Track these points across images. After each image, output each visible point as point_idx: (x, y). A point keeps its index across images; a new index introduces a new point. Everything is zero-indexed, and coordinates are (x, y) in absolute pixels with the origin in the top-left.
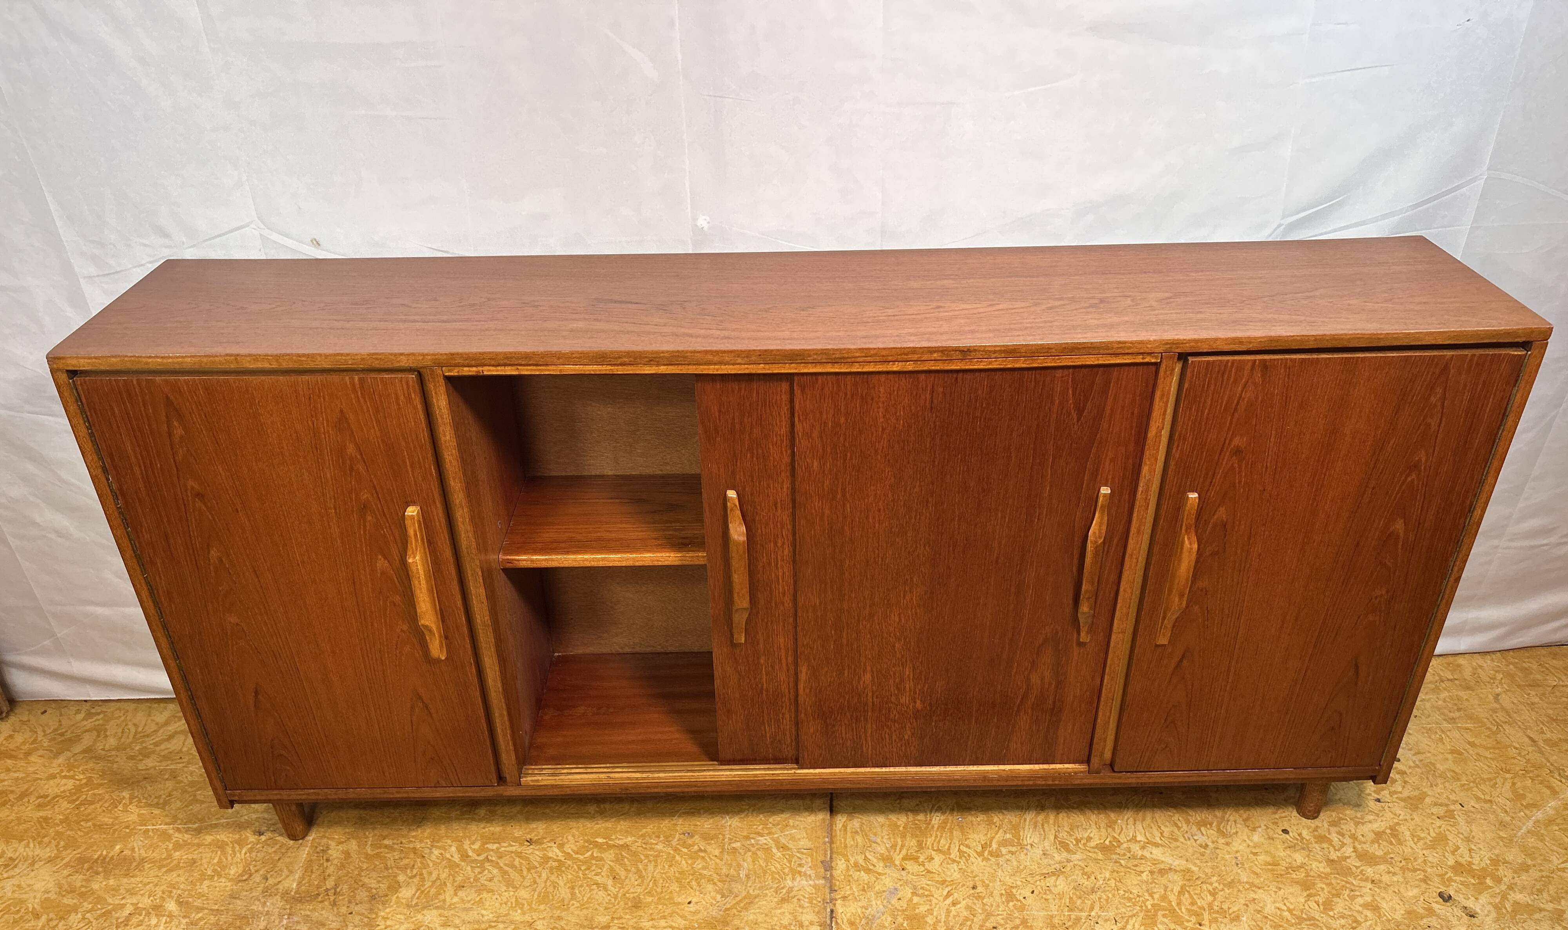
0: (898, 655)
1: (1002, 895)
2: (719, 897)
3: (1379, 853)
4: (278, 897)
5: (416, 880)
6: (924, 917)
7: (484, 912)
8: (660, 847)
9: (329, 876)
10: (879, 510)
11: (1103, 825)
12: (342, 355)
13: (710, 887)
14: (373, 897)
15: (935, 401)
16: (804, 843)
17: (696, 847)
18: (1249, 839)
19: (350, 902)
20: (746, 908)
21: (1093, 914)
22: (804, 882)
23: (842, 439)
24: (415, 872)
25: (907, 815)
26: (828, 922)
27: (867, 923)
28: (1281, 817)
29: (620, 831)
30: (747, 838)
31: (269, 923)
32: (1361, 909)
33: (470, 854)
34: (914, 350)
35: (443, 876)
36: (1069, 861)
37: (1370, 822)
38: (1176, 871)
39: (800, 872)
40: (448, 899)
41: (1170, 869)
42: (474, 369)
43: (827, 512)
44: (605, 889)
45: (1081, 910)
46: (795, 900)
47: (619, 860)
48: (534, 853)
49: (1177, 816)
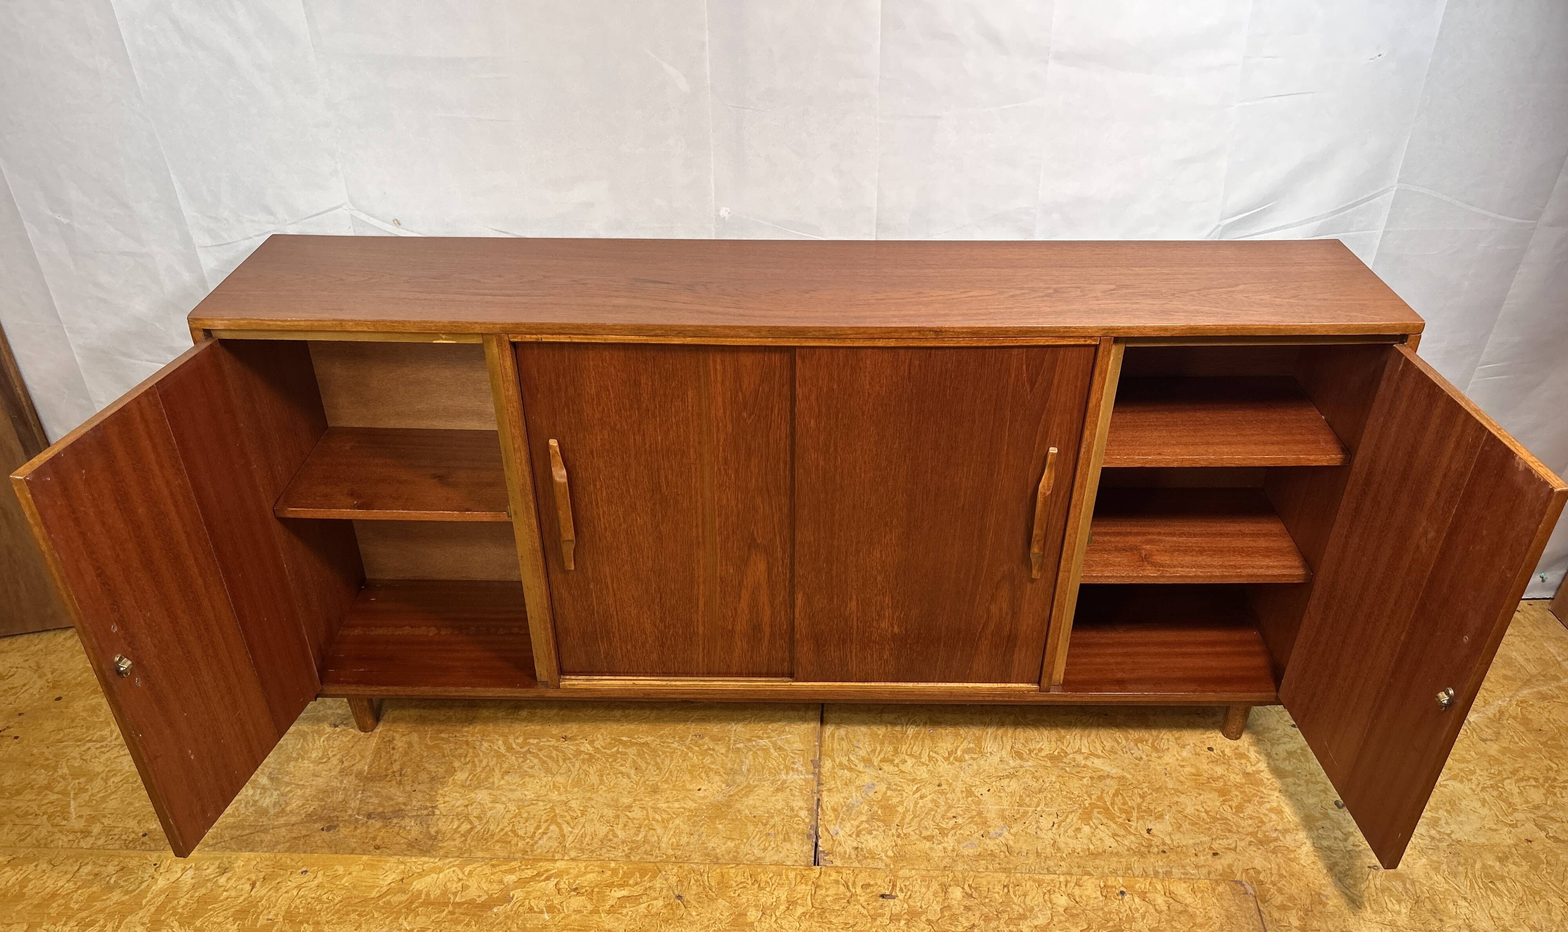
0: (879, 586)
1: (962, 791)
2: (724, 786)
3: (1289, 768)
4: (353, 776)
5: (469, 766)
6: (895, 807)
7: (526, 793)
8: (675, 745)
9: (395, 761)
10: (865, 463)
11: (1054, 739)
12: (427, 322)
13: (717, 778)
14: (433, 779)
15: (912, 372)
16: (798, 745)
17: (706, 747)
18: (1178, 753)
19: (413, 782)
20: (747, 795)
21: (1039, 809)
22: (796, 777)
23: (835, 402)
24: (468, 760)
25: (886, 726)
26: (815, 808)
27: (847, 810)
28: (1208, 738)
29: (642, 732)
30: (750, 740)
31: (346, 795)
32: (1267, 812)
33: (515, 746)
34: (896, 330)
35: (491, 764)
36: (1021, 767)
37: (1284, 743)
38: (1113, 778)
39: (793, 769)
40: (496, 781)
41: (1108, 776)
42: (534, 336)
43: (821, 463)
44: (629, 777)
45: (1029, 806)
46: (788, 790)
47: (640, 754)
48: (569, 748)
49: (1118, 734)
